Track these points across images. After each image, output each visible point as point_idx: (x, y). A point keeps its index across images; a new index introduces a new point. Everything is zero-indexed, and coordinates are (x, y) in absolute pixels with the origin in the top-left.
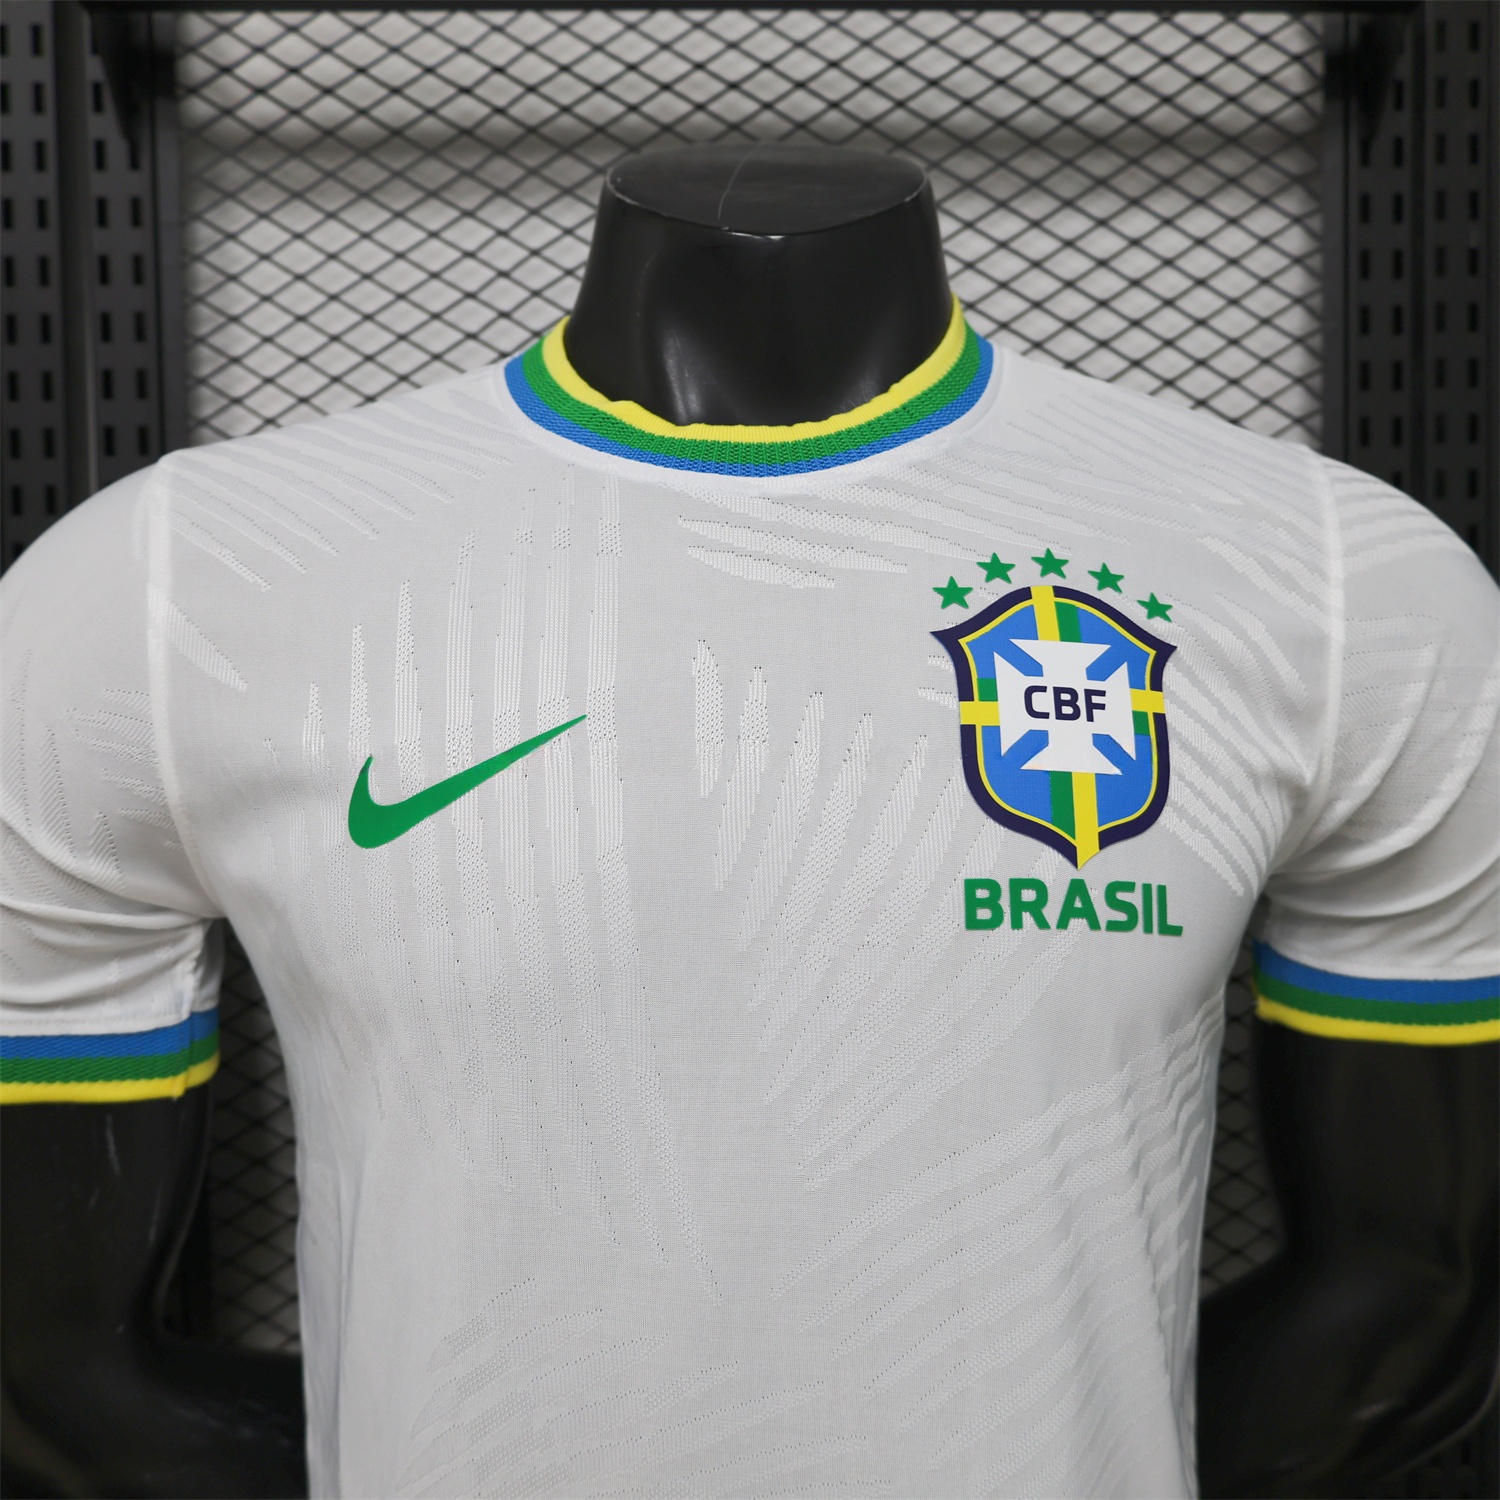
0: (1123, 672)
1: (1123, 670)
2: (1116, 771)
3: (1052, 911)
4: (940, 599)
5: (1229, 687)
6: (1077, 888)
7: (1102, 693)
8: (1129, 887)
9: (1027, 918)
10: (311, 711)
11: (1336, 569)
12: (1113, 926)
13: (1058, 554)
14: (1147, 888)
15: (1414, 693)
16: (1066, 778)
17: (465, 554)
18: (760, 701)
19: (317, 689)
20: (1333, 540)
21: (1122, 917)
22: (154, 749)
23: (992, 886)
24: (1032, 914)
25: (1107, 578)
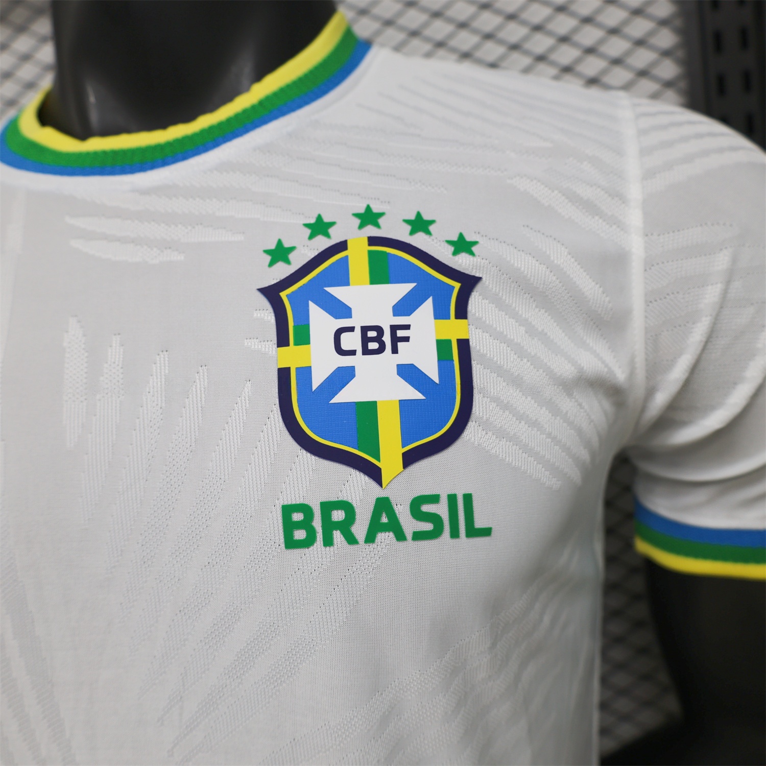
0: (428, 307)
1: (429, 304)
2: (419, 396)
3: (360, 529)
4: (268, 258)
5: (536, 307)
6: (383, 505)
7: (407, 327)
8: (434, 499)
9: (337, 536)
11: (635, 191)
12: (419, 536)
13: (376, 208)
14: (452, 499)
15: (711, 294)
16: (371, 407)
18: (117, 363)
20: (633, 166)
21: (428, 527)
23: (305, 509)
24: (343, 533)
25: (420, 224)
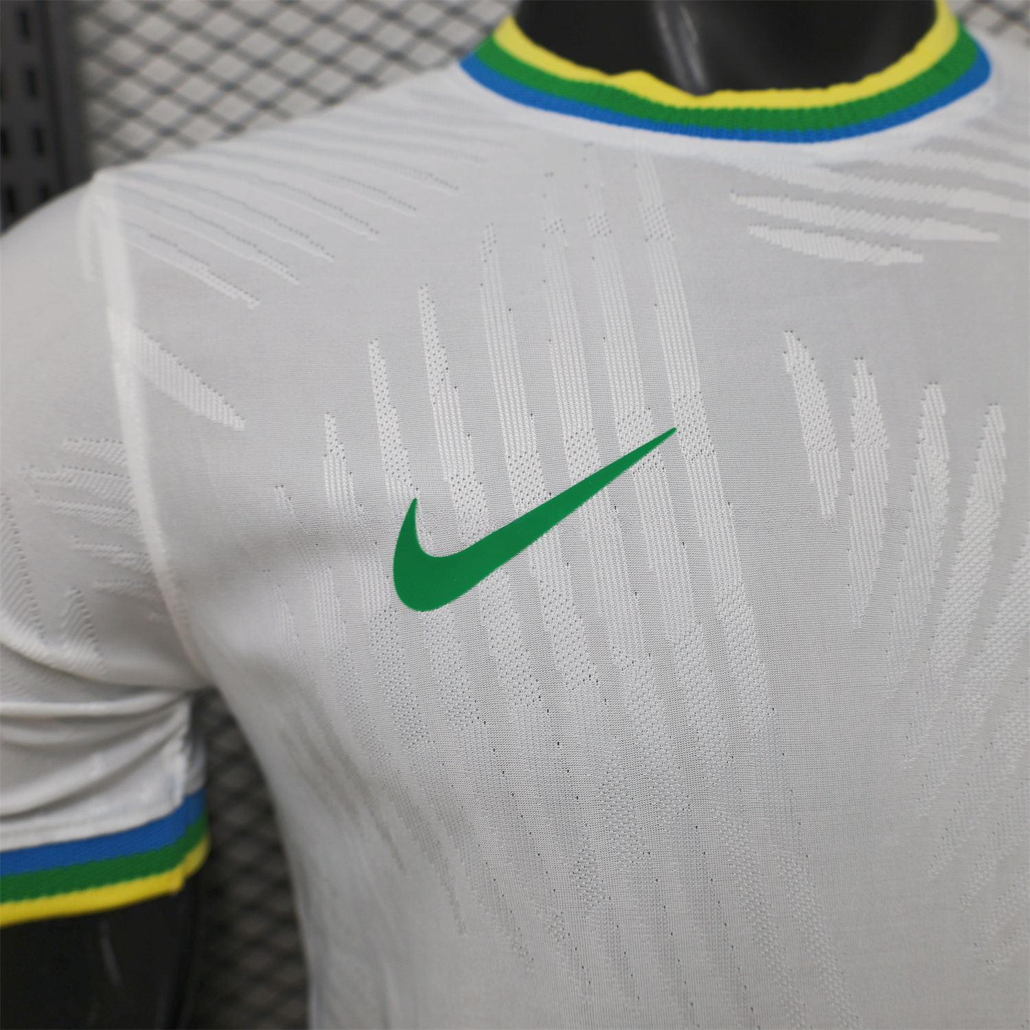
10: (329, 447)
17: (488, 250)
18: (869, 398)
19: (333, 421)
22: (134, 507)
